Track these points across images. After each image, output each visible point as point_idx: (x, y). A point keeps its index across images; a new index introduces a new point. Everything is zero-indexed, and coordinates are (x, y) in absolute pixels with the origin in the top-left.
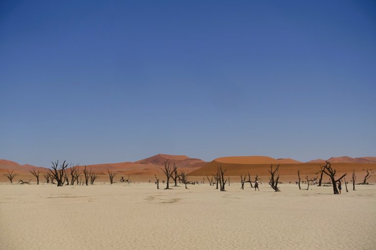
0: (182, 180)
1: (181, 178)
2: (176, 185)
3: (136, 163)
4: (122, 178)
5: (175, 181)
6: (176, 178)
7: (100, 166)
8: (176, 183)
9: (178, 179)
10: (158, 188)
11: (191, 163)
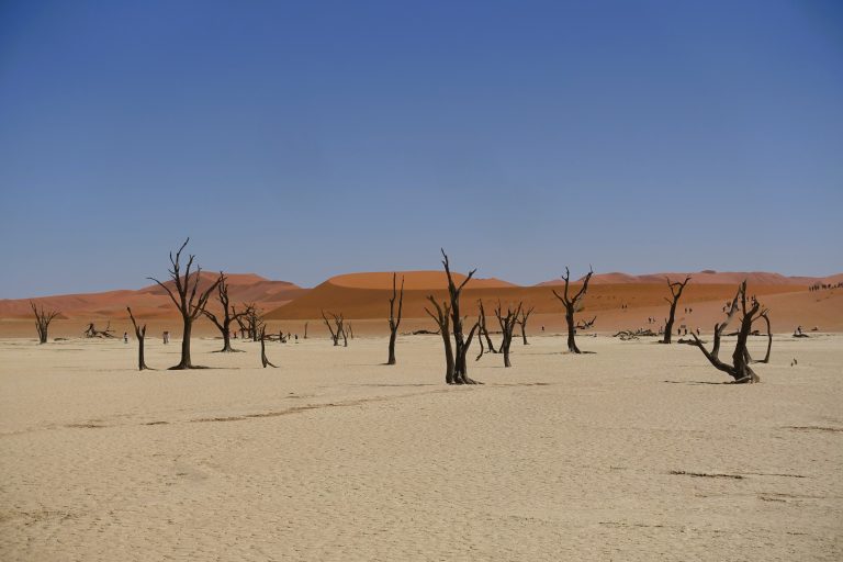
0: (249, 330)
1: (247, 324)
2: (227, 347)
3: (143, 292)
4: (92, 326)
5: (226, 332)
6: (227, 322)
7: (60, 300)
8: (227, 342)
9: (234, 326)
10: (142, 365)
11: (269, 292)
